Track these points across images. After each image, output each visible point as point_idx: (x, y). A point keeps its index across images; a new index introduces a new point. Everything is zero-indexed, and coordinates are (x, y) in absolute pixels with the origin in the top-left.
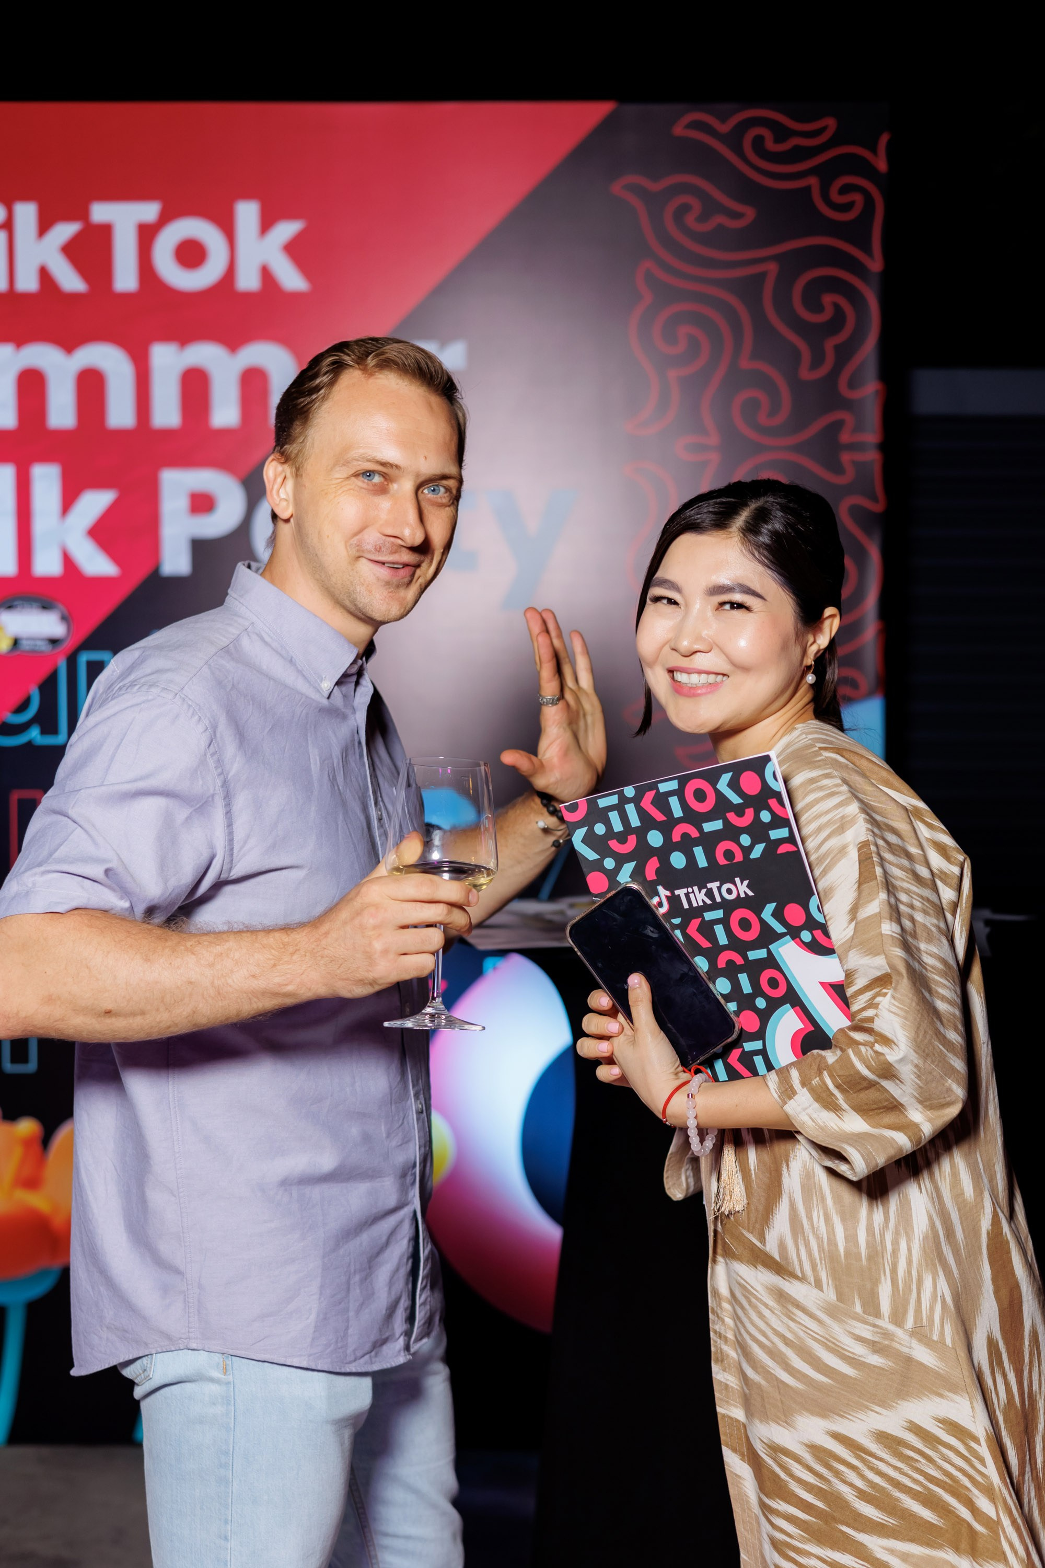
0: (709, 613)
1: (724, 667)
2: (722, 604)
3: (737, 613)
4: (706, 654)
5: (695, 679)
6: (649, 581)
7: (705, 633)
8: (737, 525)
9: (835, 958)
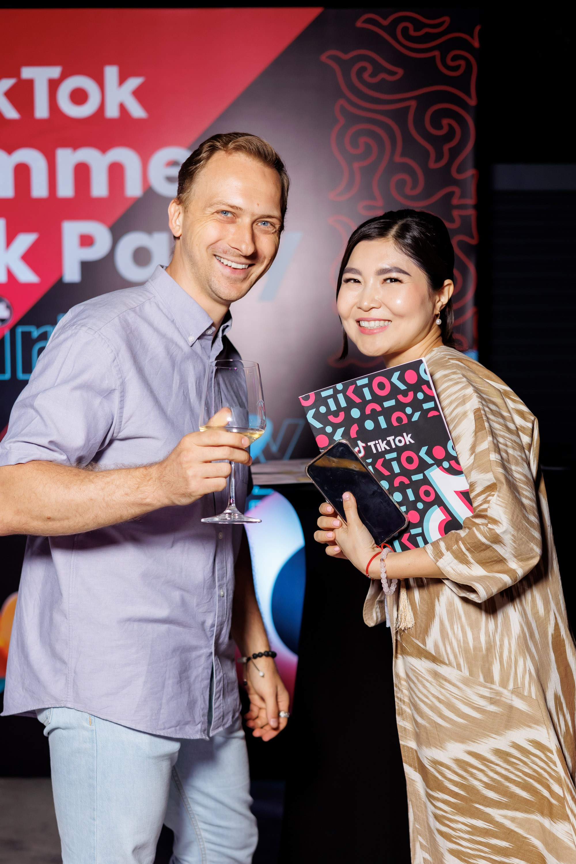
0: (378, 285)
1: (389, 316)
2: (385, 280)
3: (395, 285)
4: (378, 309)
5: (372, 324)
6: (342, 270)
7: (376, 297)
8: (392, 234)
9: (463, 476)
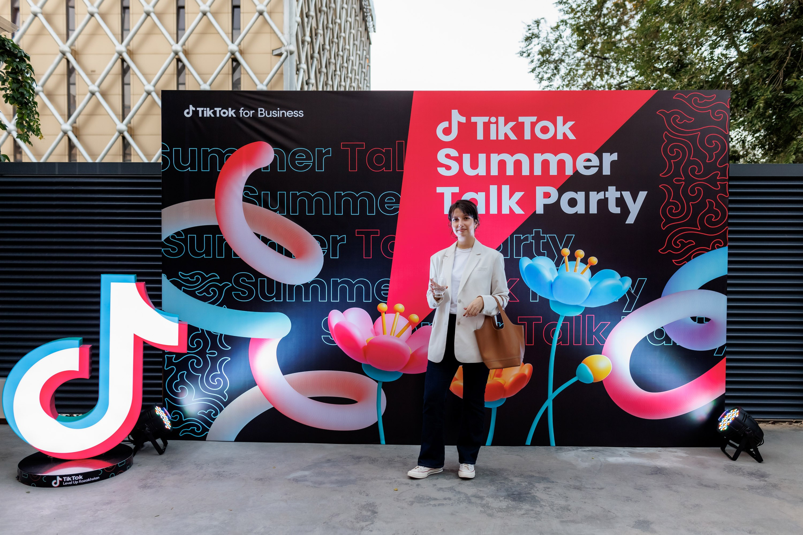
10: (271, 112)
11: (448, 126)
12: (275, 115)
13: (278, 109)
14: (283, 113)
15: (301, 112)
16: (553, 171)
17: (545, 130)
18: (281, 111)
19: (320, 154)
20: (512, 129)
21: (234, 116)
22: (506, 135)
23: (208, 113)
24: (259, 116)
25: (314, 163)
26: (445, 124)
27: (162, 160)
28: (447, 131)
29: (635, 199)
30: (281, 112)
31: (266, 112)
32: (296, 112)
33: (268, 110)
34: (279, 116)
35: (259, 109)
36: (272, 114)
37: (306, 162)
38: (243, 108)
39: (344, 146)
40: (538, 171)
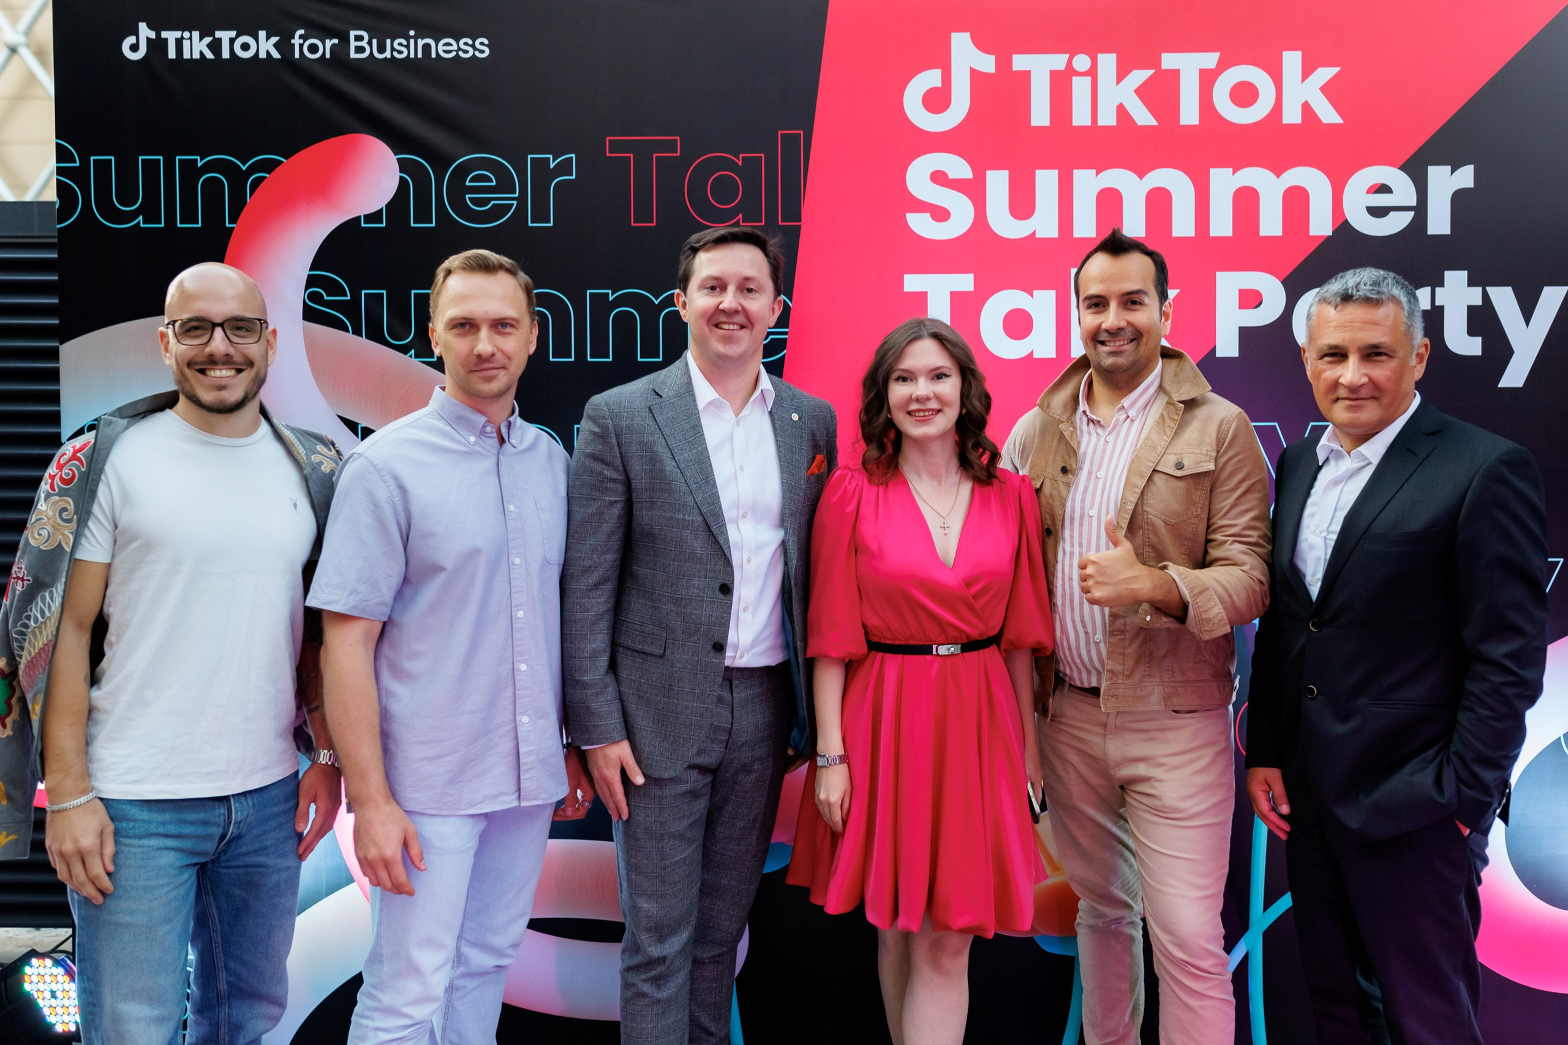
10: (388, 41)
11: (938, 83)
12: (400, 52)
13: (412, 33)
14: (427, 47)
15: (482, 44)
16: (1271, 224)
17: (1244, 95)
18: (419, 41)
19: (542, 171)
20: (1142, 92)
21: (276, 55)
22: (1121, 110)
23: (196, 46)
24: (353, 55)
25: (522, 199)
26: (930, 78)
27: (58, 196)
28: (937, 100)
29: (1527, 314)
30: (421, 42)
31: (375, 42)
32: (466, 44)
33: (380, 35)
34: (412, 55)
35: (353, 34)
36: (393, 49)
37: (498, 199)
38: (302, 32)
39: (615, 146)
40: (1222, 225)
